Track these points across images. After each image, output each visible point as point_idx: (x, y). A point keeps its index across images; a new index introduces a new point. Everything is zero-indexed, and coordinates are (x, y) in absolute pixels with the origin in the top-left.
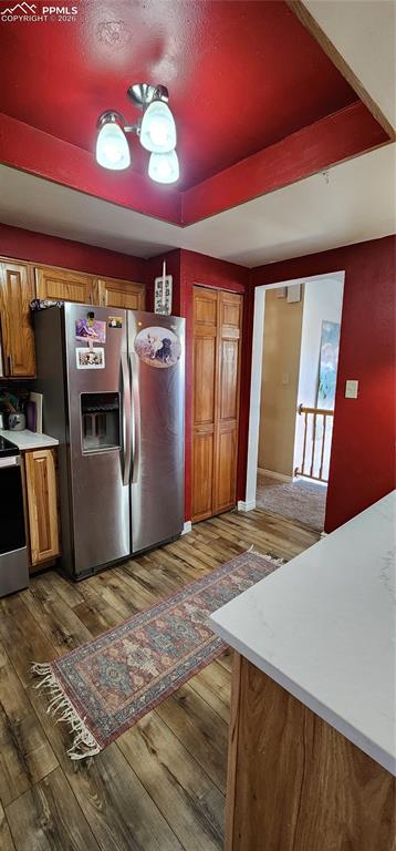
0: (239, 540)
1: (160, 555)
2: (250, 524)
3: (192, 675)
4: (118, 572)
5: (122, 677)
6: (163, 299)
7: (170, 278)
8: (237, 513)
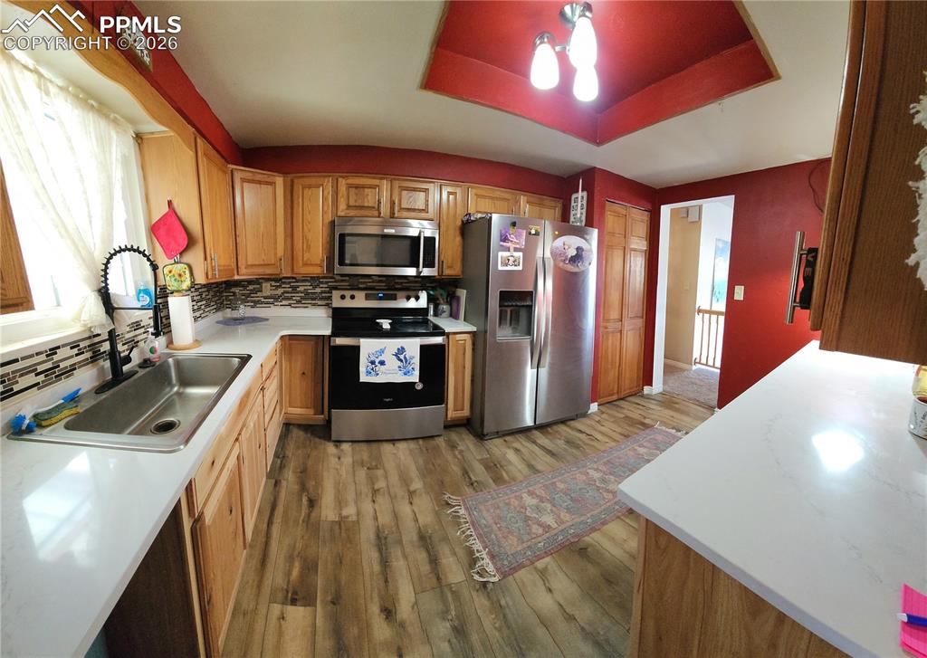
0: (645, 418)
1: (562, 428)
2: (657, 405)
3: (593, 530)
4: (521, 438)
5: (520, 524)
6: (578, 212)
7: (585, 194)
8: (643, 396)
